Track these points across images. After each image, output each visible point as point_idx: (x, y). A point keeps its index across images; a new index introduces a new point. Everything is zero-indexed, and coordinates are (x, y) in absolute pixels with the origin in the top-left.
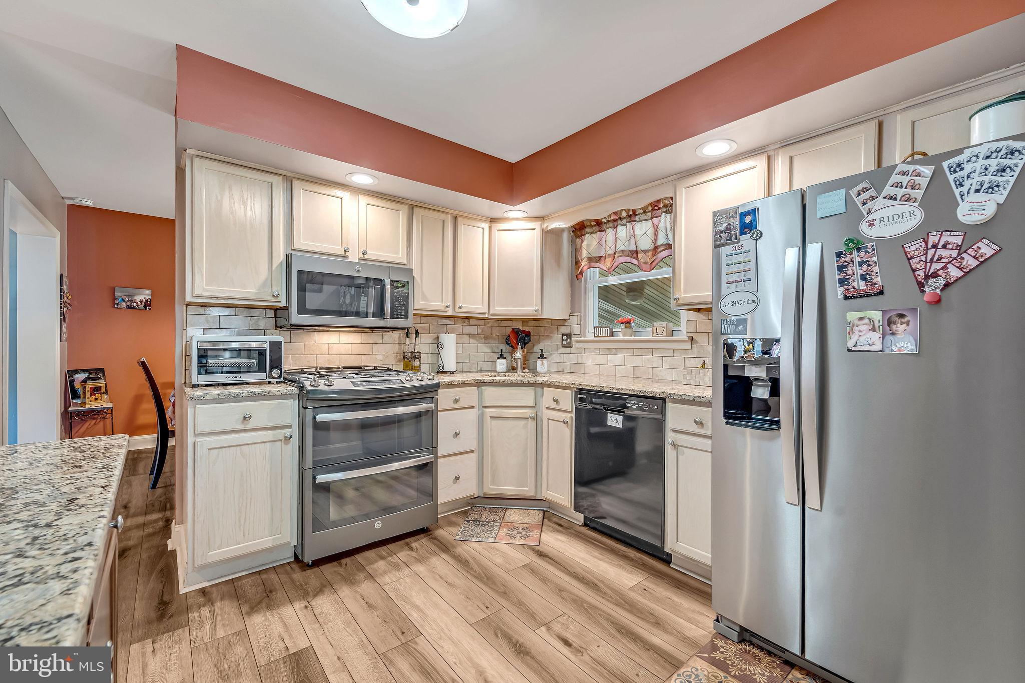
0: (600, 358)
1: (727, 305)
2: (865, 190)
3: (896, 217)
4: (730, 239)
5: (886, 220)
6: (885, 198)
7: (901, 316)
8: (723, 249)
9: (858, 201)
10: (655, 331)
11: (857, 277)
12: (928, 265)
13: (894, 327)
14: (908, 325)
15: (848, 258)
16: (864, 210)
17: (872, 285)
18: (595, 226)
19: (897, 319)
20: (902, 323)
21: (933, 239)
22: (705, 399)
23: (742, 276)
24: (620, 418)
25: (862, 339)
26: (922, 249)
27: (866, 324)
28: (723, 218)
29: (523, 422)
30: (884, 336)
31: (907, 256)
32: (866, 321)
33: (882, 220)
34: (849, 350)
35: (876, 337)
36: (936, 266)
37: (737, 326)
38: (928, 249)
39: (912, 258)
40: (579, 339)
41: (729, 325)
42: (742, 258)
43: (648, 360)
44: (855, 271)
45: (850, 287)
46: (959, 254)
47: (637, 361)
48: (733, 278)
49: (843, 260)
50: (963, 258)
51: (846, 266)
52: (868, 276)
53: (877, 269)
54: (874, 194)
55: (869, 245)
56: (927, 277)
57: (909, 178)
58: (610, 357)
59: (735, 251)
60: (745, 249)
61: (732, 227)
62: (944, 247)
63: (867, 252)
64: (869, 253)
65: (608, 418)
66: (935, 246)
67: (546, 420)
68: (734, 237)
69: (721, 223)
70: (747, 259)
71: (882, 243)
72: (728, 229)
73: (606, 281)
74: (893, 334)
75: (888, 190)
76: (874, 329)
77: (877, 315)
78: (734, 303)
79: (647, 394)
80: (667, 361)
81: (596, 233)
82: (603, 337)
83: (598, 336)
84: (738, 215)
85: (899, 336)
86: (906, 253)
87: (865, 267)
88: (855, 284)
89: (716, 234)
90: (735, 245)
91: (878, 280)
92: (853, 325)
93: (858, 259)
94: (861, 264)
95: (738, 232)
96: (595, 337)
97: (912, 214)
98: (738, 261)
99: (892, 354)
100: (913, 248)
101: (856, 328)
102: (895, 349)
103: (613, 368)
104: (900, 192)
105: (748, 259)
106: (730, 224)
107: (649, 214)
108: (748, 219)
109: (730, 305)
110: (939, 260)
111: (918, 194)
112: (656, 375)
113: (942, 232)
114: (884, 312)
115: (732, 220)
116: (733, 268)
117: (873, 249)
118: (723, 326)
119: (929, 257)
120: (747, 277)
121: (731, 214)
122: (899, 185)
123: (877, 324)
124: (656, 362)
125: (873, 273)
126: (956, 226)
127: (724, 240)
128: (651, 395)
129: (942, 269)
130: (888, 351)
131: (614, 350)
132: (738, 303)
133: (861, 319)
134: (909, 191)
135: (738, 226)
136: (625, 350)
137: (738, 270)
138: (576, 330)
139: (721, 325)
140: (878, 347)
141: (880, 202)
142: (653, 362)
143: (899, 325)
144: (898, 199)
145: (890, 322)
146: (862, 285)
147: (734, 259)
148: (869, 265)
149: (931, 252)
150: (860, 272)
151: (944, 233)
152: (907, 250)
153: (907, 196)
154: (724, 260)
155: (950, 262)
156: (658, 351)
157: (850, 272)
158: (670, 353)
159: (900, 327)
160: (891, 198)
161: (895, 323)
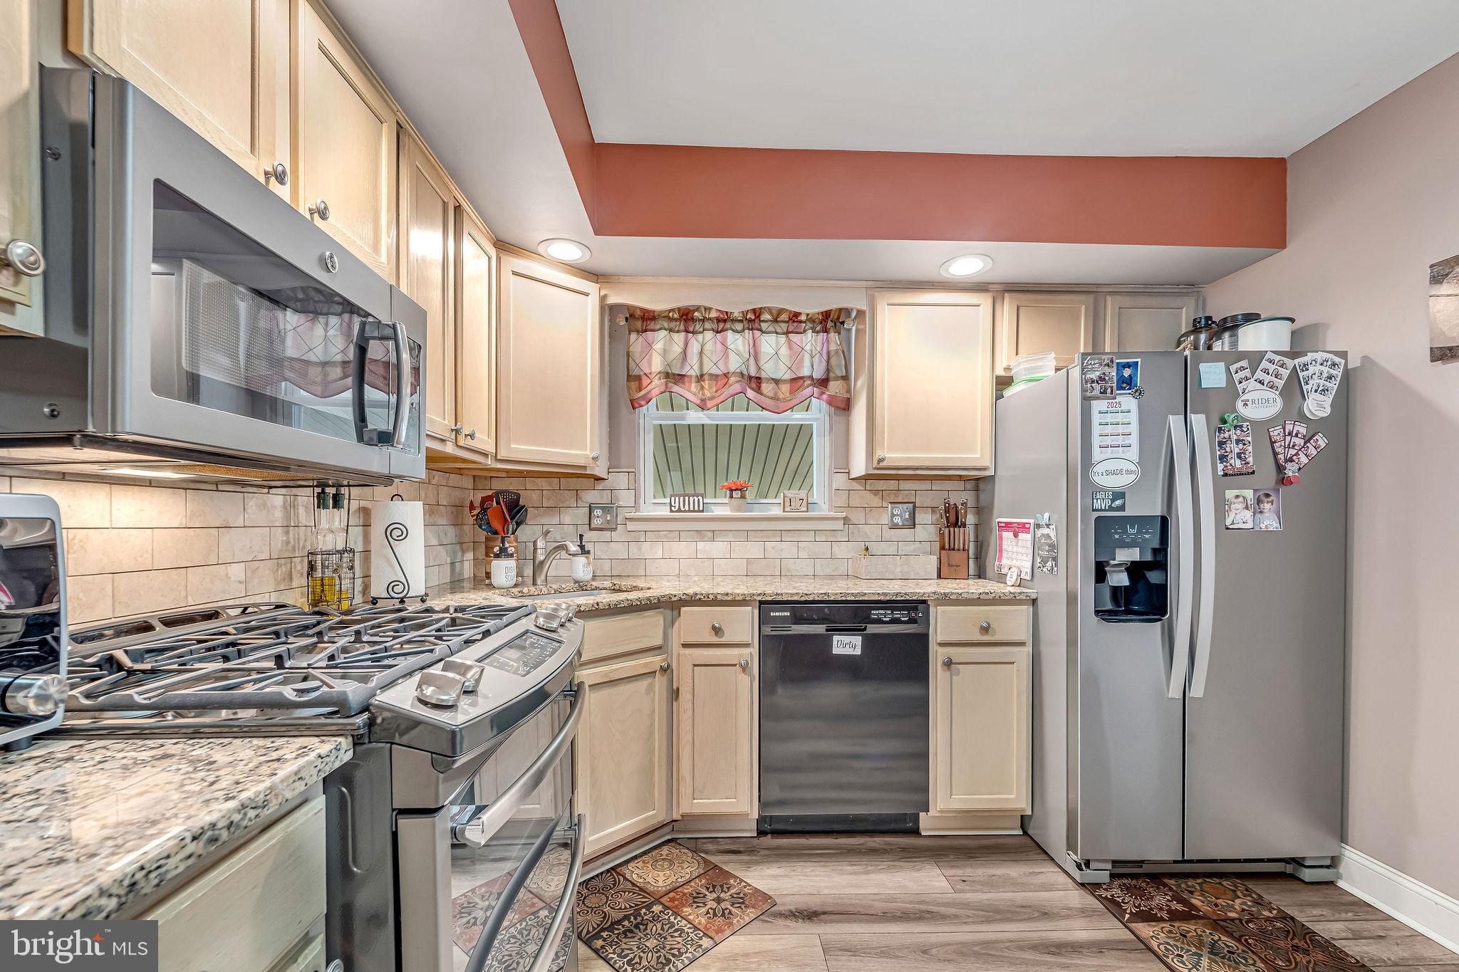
0: (681, 549)
1: (1100, 474)
2: (1242, 369)
3: (1264, 401)
4: (1105, 392)
5: (1256, 402)
6: (1256, 380)
7: (1267, 495)
8: (1094, 403)
9: (1236, 377)
10: (787, 504)
11: (1234, 455)
12: (1287, 449)
13: (1262, 506)
14: (1272, 504)
15: (1226, 435)
16: (1240, 387)
17: (1245, 464)
18: (676, 320)
19: (1263, 498)
20: (1268, 502)
21: (1289, 427)
22: (994, 595)
23: (1120, 440)
24: (857, 640)
25: (1237, 517)
26: (1281, 435)
27: (1241, 502)
28: (1095, 364)
29: (643, 684)
30: (1254, 513)
31: (1271, 439)
32: (1241, 499)
33: (1253, 402)
34: (1227, 529)
35: (1248, 515)
36: (1292, 452)
37: (1113, 500)
38: (1286, 436)
39: (1275, 442)
40: (633, 515)
41: (1103, 499)
42: (1120, 418)
43: (773, 548)
44: (1232, 449)
45: (1228, 464)
46: (1305, 443)
47: (754, 550)
48: (1109, 441)
49: (1222, 435)
50: (1308, 447)
51: (1225, 443)
52: (1242, 455)
53: (1250, 449)
54: (1249, 375)
55: (1245, 424)
56: (1286, 461)
57: (1274, 367)
58: (701, 545)
59: (1111, 409)
60: (1124, 408)
61: (1107, 378)
62: (1296, 435)
63: (1242, 431)
64: (1245, 432)
65: (835, 643)
66: (1290, 434)
67: (690, 667)
68: (1109, 390)
69: (1092, 370)
70: (1126, 420)
71: (1254, 423)
72: (1101, 379)
73: (683, 418)
74: (1261, 512)
75: (1259, 374)
76: (1247, 508)
77: (1249, 494)
78: (1108, 473)
79: (908, 598)
80: (804, 548)
81: (678, 332)
82: (689, 511)
83: (679, 511)
84: (1115, 365)
85: (1267, 515)
86: (1270, 437)
87: (1241, 446)
88: (1232, 462)
89: (1086, 382)
90: (1110, 401)
91: (1250, 460)
92: (1231, 503)
93: (1235, 437)
94: (1238, 442)
95: (1115, 385)
96: (671, 511)
97: (1274, 400)
98: (1114, 421)
99: (1261, 532)
100: (1276, 433)
101: (1233, 506)
102: (1263, 526)
103: (707, 563)
104: (1267, 378)
105: (1129, 420)
106: (1104, 374)
107: (784, 326)
108: (1127, 372)
109: (1105, 474)
110: (1293, 446)
111: (1280, 383)
112: (788, 570)
113: (1295, 422)
114: (1255, 491)
115: (1107, 370)
116: (1109, 430)
117: (1248, 429)
118: (1095, 501)
119: (1287, 444)
120: (1127, 442)
121: (1106, 361)
122: (1266, 371)
123: (1249, 503)
124: (787, 549)
125: (1247, 453)
126: (1303, 418)
127: (1096, 392)
128: (914, 598)
129: (1295, 455)
130: (1257, 529)
131: (710, 534)
132: (1114, 473)
133: (1237, 497)
134: (1273, 378)
135: (1115, 378)
136: (730, 534)
137: (1115, 432)
138: (625, 498)
139: (1093, 499)
140: (1250, 525)
141: (1252, 384)
142: (782, 550)
143: (1265, 504)
144: (1265, 385)
145: (1259, 501)
146: (1238, 463)
147: (1109, 418)
148: (1244, 444)
149: (1288, 438)
150: (1237, 450)
151: (1296, 423)
152: (1271, 434)
153: (1272, 383)
154: (1096, 418)
155: (1300, 450)
156: (790, 534)
157: (1228, 449)
158: (811, 536)
159: (1267, 506)
160: (1260, 382)
161: (1262, 502)
